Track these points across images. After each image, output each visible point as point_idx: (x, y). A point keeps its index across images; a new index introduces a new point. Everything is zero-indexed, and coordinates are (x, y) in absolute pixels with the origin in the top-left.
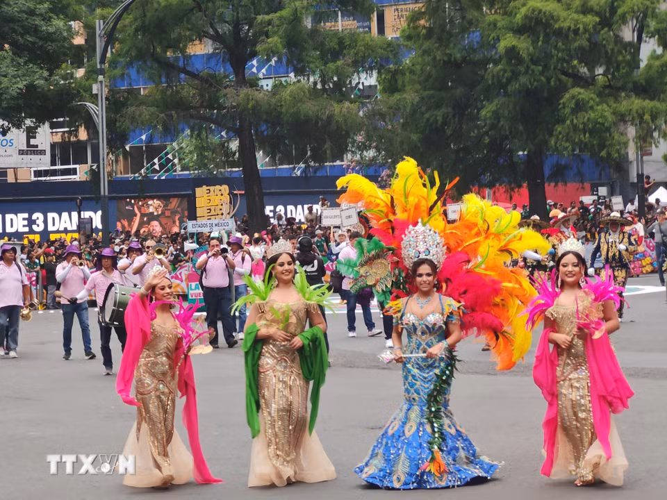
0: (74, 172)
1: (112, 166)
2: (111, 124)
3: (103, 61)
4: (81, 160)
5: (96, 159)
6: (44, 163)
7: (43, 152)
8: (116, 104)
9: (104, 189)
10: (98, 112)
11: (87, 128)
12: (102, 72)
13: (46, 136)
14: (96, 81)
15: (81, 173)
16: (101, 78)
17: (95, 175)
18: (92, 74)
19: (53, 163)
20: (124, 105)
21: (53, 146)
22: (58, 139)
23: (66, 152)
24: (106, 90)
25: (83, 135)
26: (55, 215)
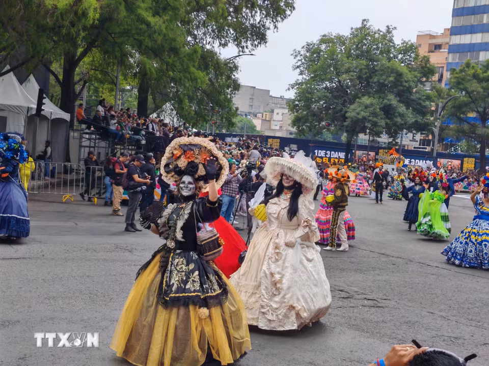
0: (426, 148)
1: (438, 148)
2: (440, 135)
3: (440, 115)
4: (428, 145)
5: (433, 145)
6: (417, 144)
7: (417, 141)
8: (442, 129)
9: (435, 154)
10: (436, 131)
11: (432, 135)
12: (439, 119)
13: (419, 137)
14: (437, 121)
15: (428, 149)
16: (438, 121)
17: (432, 150)
18: (436, 119)
19: (420, 145)
20: (444, 130)
21: (421, 140)
22: (422, 138)
23: (424, 142)
24: (439, 125)
25: (430, 137)
26: (418, 161)
